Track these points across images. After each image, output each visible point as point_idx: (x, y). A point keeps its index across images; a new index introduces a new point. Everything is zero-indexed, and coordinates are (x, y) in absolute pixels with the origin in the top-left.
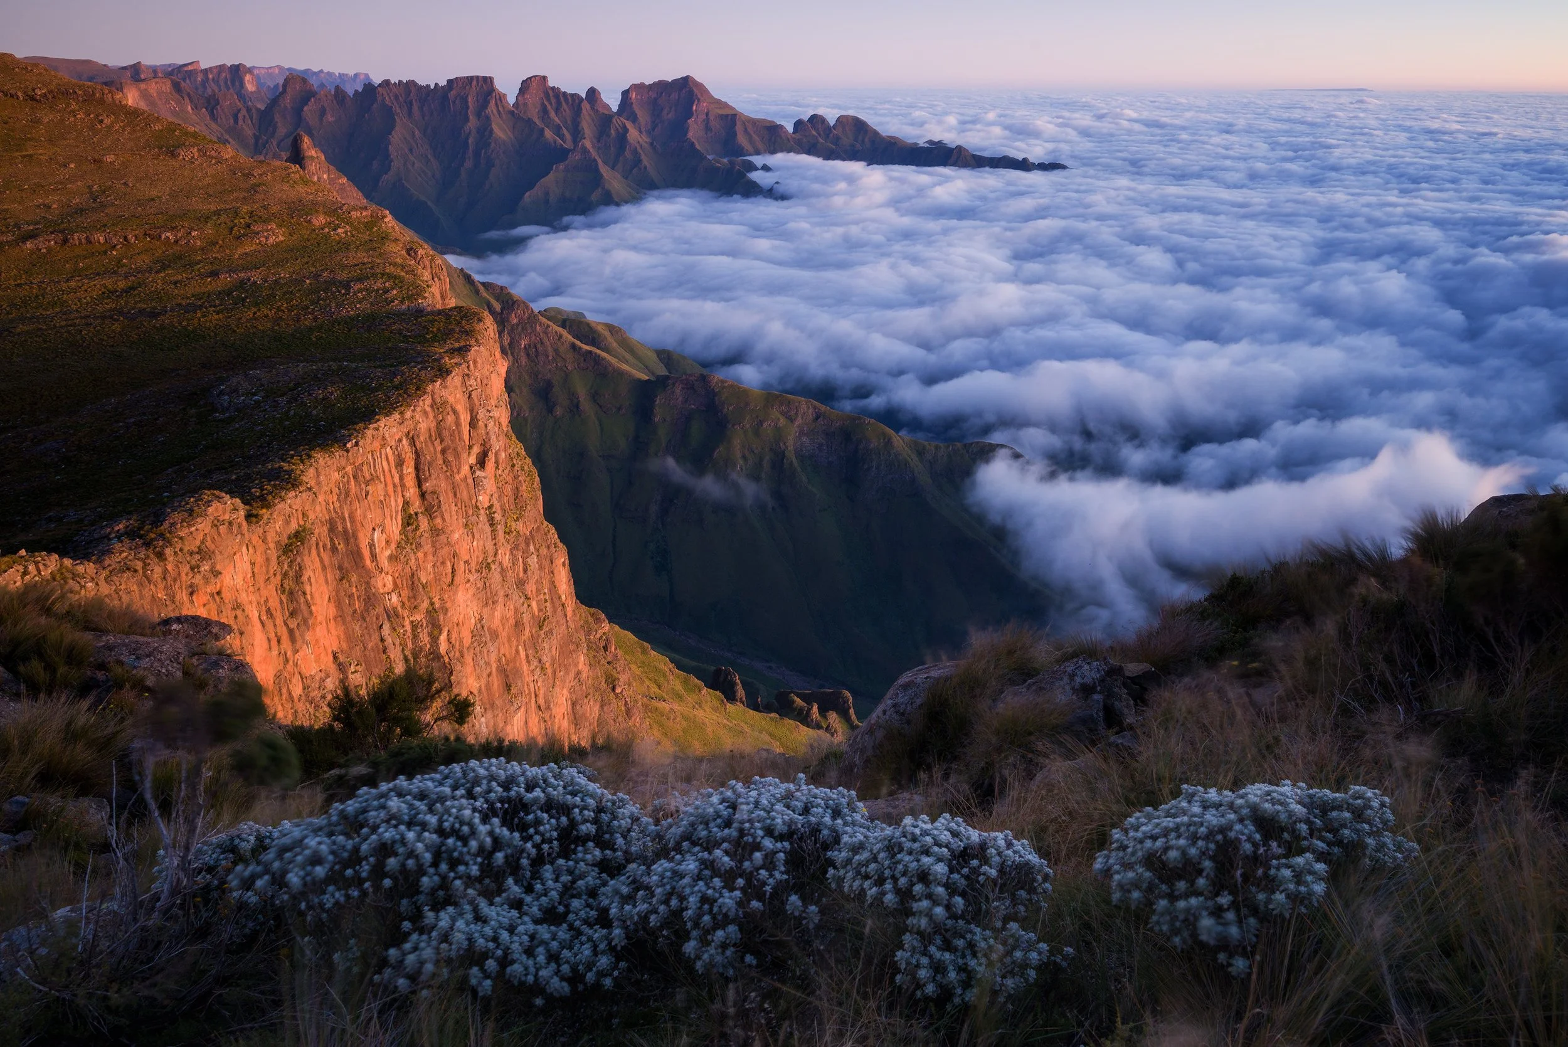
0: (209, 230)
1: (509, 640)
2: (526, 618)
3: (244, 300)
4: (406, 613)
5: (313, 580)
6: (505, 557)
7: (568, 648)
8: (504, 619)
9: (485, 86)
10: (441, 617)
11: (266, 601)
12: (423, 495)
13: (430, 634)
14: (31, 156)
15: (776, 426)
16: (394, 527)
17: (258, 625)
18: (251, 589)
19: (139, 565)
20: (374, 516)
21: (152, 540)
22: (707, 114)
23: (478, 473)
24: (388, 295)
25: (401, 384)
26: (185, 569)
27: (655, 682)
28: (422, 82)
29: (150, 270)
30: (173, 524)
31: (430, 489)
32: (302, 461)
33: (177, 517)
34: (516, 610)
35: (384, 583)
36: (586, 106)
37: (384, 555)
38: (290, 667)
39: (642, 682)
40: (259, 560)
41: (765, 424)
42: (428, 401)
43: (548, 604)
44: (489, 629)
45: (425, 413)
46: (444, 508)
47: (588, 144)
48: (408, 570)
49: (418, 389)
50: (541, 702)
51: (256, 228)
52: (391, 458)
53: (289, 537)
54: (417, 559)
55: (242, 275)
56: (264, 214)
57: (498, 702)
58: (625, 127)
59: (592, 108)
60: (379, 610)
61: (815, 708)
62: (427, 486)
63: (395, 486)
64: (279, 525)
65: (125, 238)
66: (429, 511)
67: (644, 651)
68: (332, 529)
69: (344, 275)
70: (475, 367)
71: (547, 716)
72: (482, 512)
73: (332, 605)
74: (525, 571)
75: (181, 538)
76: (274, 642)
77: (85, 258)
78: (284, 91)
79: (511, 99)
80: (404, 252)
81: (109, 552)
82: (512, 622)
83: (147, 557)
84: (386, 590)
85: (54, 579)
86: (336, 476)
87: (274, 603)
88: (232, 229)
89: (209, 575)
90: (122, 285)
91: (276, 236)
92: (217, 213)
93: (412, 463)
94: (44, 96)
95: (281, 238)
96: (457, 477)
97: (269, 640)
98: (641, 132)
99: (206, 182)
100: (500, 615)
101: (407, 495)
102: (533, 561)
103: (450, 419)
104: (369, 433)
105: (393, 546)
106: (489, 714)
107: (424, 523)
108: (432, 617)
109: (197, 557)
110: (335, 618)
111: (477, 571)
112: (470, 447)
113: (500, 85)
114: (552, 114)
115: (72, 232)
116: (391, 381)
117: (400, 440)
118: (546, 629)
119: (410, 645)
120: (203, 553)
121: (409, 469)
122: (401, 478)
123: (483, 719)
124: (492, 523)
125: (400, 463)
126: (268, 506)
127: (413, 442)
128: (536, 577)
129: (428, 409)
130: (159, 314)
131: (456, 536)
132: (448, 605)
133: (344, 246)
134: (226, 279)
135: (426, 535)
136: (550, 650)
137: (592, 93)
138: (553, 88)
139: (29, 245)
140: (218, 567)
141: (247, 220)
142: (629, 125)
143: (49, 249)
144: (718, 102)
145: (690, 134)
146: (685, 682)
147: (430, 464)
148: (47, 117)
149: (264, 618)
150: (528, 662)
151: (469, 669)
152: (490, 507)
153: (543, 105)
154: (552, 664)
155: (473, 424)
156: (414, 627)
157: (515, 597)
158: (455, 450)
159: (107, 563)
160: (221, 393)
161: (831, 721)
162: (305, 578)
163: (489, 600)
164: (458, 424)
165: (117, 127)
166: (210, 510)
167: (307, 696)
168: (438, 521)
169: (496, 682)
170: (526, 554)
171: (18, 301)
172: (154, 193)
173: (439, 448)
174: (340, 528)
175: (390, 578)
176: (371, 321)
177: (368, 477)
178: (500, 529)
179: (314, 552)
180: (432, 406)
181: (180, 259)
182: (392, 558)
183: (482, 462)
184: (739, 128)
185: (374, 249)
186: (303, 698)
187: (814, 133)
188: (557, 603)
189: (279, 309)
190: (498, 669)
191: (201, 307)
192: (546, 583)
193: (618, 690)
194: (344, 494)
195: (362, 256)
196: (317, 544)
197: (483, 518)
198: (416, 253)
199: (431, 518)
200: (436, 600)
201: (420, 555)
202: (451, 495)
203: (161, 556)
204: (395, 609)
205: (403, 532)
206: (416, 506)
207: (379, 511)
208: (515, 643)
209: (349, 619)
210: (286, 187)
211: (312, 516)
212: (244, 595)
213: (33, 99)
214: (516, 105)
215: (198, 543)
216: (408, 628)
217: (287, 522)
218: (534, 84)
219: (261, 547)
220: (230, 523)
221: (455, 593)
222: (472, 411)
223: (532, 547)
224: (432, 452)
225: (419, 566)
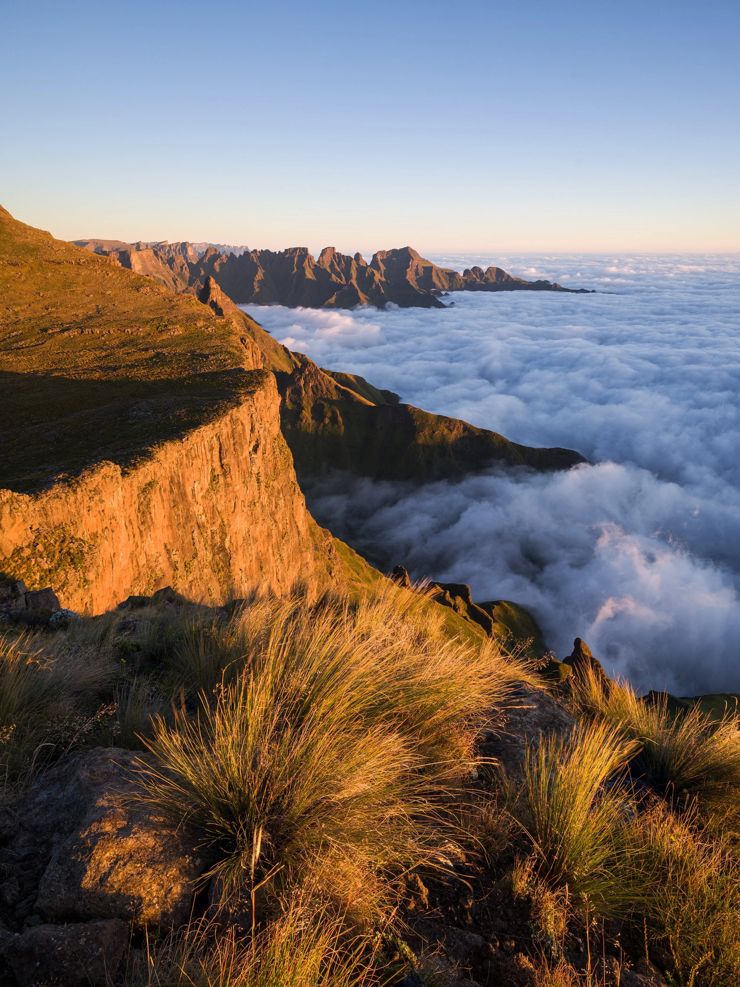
0: (148, 328)
1: (264, 543)
2: (274, 532)
3: (157, 363)
4: (209, 526)
5: (156, 507)
6: (265, 501)
7: (299, 550)
8: (261, 532)
9: (303, 253)
10: (227, 529)
11: (129, 516)
12: (222, 466)
13: (221, 538)
14: (74, 291)
15: (442, 434)
16: (206, 482)
17: (124, 528)
18: (122, 509)
19: (63, 496)
20: (195, 475)
21: (73, 484)
22: (417, 266)
23: (253, 456)
24: (226, 363)
25: (217, 409)
26: (86, 498)
27: (356, 571)
28: (272, 251)
29: (118, 347)
30: (83, 477)
31: (226, 463)
32: (159, 447)
33: (86, 473)
34: (268, 527)
35: (197, 509)
36: (354, 262)
37: (199, 496)
38: (139, 549)
39: (349, 571)
40: (128, 495)
41: (436, 433)
42: (228, 418)
43: (288, 526)
44: (253, 537)
45: (226, 424)
46: (232, 473)
47: (354, 282)
48: (211, 504)
49: (224, 412)
50: (280, 577)
51: (170, 327)
52: (207, 446)
53: (146, 485)
54: (217, 498)
55: (159, 350)
56: (174, 320)
57: (255, 576)
58: (373, 272)
59: (357, 264)
60: (193, 523)
61: (448, 594)
62: (224, 461)
63: (207, 461)
64: (141, 478)
65: (109, 332)
66: (225, 474)
67: (352, 554)
68: (172, 481)
69: (207, 352)
70: (257, 401)
71: (282, 585)
72: (254, 476)
73: (166, 519)
74: (276, 507)
75: (86, 484)
76: (132, 536)
77: (90, 340)
78: (206, 255)
79: (316, 259)
80: (239, 340)
81: (50, 488)
82: (266, 534)
83: (69, 492)
84: (199, 513)
85: (8, 502)
86: (176, 455)
87: (133, 517)
88: (158, 328)
89: (98, 502)
90: (104, 354)
91: (179, 331)
92: (153, 320)
93: (218, 450)
94: (84, 262)
95: (181, 332)
96: (241, 458)
97: (129, 535)
98: (381, 275)
99: (151, 304)
100: (259, 530)
101: (214, 465)
102: (281, 502)
103: (240, 428)
104: (195, 434)
105: (204, 491)
106: (250, 581)
107: (221, 480)
108: (222, 529)
109: (93, 493)
110: (167, 527)
111: (249, 506)
112: (250, 442)
113: (310, 252)
114: (336, 267)
115: (86, 327)
116: (212, 407)
117: (212, 438)
118: (286, 538)
119: (209, 542)
120: (96, 491)
121: (216, 452)
122: (212, 457)
123: (246, 584)
124: (258, 480)
125: (211, 449)
126: (136, 469)
127: (219, 439)
128: (282, 511)
129: (228, 422)
130: (118, 369)
131: (238, 487)
132: (231, 523)
133: (210, 337)
134: (151, 353)
135: (222, 486)
136: (287, 550)
137: (358, 256)
138: (337, 253)
139: (66, 334)
140: (103, 499)
141: (166, 323)
142: (375, 272)
143: (74, 336)
144: (423, 260)
145: (408, 277)
146: (373, 573)
147: (226, 450)
148: (84, 272)
149: (127, 524)
150: (274, 555)
151: (240, 556)
152: (258, 473)
153: (332, 262)
154: (288, 557)
155: (252, 430)
156: (212, 533)
157: (268, 521)
158: (241, 444)
159: (48, 494)
160: (134, 410)
161: (458, 602)
162: (151, 505)
163: (254, 522)
164: (244, 430)
165: (114, 277)
166: (102, 470)
167: (148, 565)
168: (229, 479)
169: (255, 566)
170: (278, 498)
171: (56, 361)
172: (126, 309)
173: (232, 442)
174: (176, 481)
175: (202, 507)
176: (214, 375)
177: (194, 456)
178: (263, 485)
179: (158, 493)
180: (230, 421)
181: (132, 342)
182: (203, 497)
183: (255, 449)
184: (434, 274)
185: (224, 339)
186: (146, 566)
187: (474, 276)
188: (294, 525)
189: (173, 368)
190: (256, 558)
191: (137, 366)
192: (288, 514)
193: (333, 574)
194: (180, 464)
195: (218, 342)
196: (160, 489)
197: (254, 479)
198: (245, 341)
199: (225, 477)
200: (225, 520)
201: (218, 496)
202: (236, 466)
203: (75, 492)
204: (203, 523)
205: (211, 484)
206: (218, 471)
207: (198, 473)
208: (267, 545)
209: (175, 527)
210: (188, 306)
211: (159, 475)
212: (118, 512)
213: (79, 264)
214: (318, 262)
215: (94, 486)
216: (209, 533)
217: (145, 477)
218: (328, 251)
219: (129, 489)
220: (112, 477)
221: (235, 517)
222: (252, 424)
223: (281, 495)
224: (228, 444)
225: (217, 502)
